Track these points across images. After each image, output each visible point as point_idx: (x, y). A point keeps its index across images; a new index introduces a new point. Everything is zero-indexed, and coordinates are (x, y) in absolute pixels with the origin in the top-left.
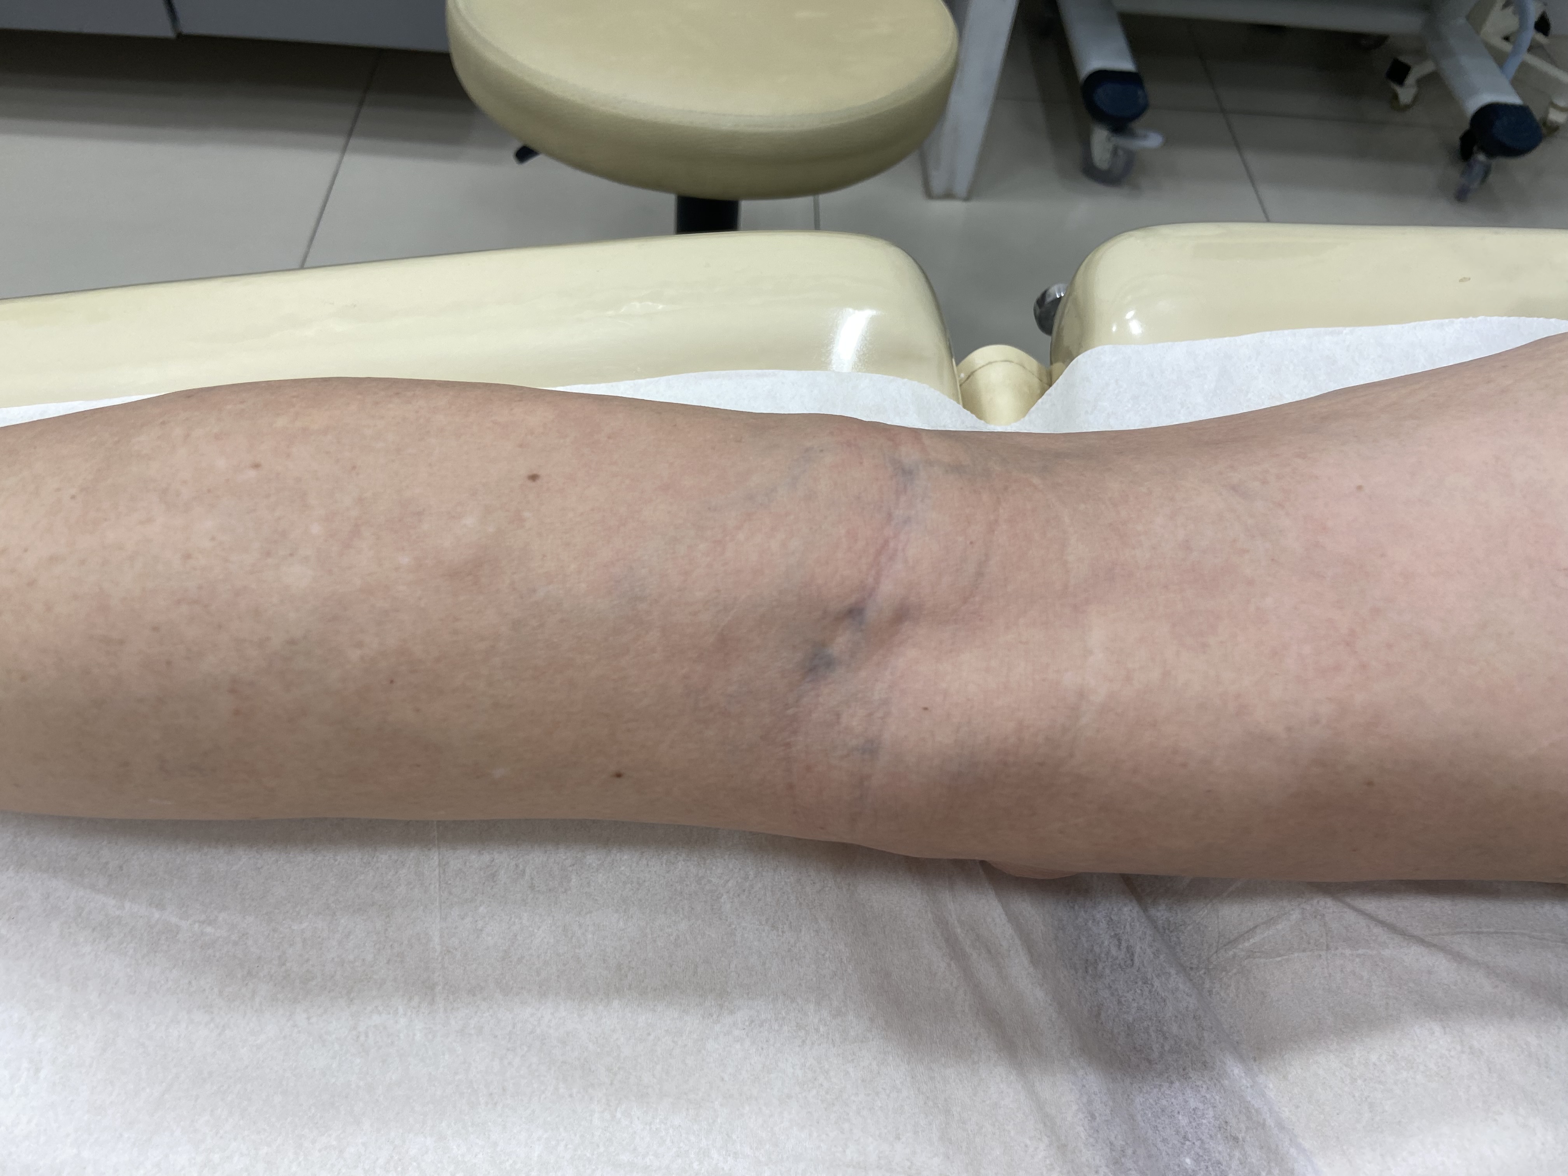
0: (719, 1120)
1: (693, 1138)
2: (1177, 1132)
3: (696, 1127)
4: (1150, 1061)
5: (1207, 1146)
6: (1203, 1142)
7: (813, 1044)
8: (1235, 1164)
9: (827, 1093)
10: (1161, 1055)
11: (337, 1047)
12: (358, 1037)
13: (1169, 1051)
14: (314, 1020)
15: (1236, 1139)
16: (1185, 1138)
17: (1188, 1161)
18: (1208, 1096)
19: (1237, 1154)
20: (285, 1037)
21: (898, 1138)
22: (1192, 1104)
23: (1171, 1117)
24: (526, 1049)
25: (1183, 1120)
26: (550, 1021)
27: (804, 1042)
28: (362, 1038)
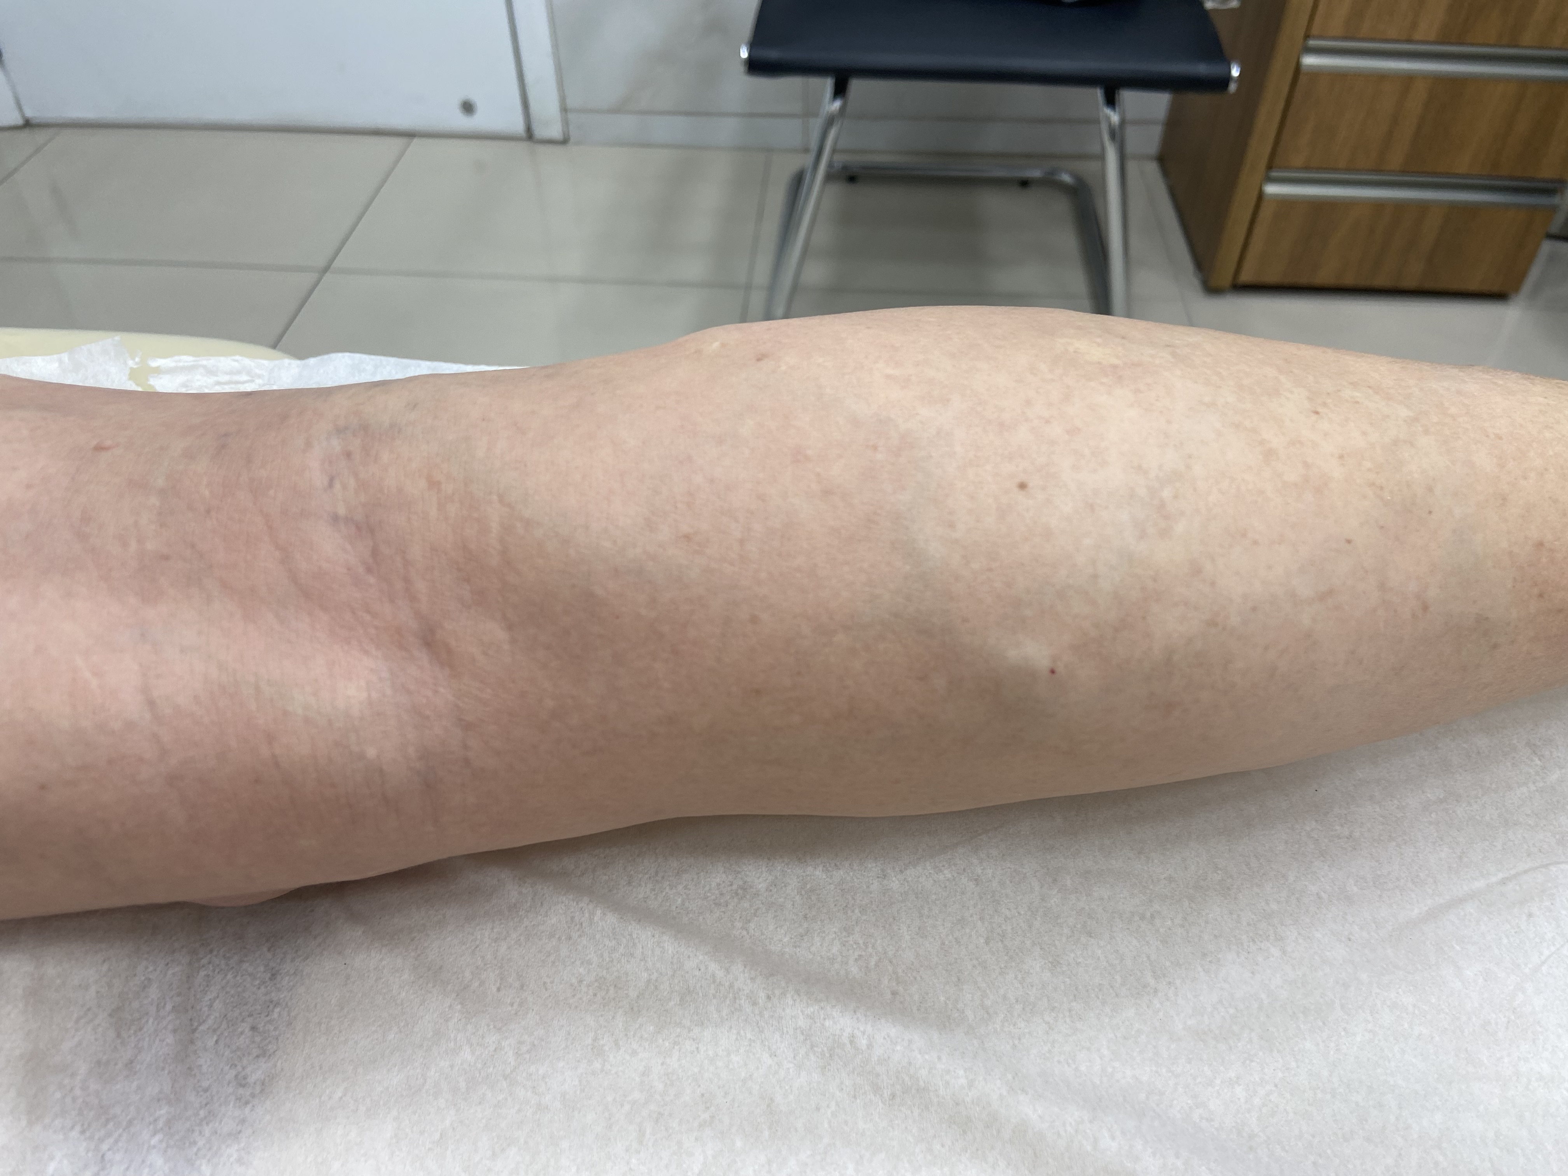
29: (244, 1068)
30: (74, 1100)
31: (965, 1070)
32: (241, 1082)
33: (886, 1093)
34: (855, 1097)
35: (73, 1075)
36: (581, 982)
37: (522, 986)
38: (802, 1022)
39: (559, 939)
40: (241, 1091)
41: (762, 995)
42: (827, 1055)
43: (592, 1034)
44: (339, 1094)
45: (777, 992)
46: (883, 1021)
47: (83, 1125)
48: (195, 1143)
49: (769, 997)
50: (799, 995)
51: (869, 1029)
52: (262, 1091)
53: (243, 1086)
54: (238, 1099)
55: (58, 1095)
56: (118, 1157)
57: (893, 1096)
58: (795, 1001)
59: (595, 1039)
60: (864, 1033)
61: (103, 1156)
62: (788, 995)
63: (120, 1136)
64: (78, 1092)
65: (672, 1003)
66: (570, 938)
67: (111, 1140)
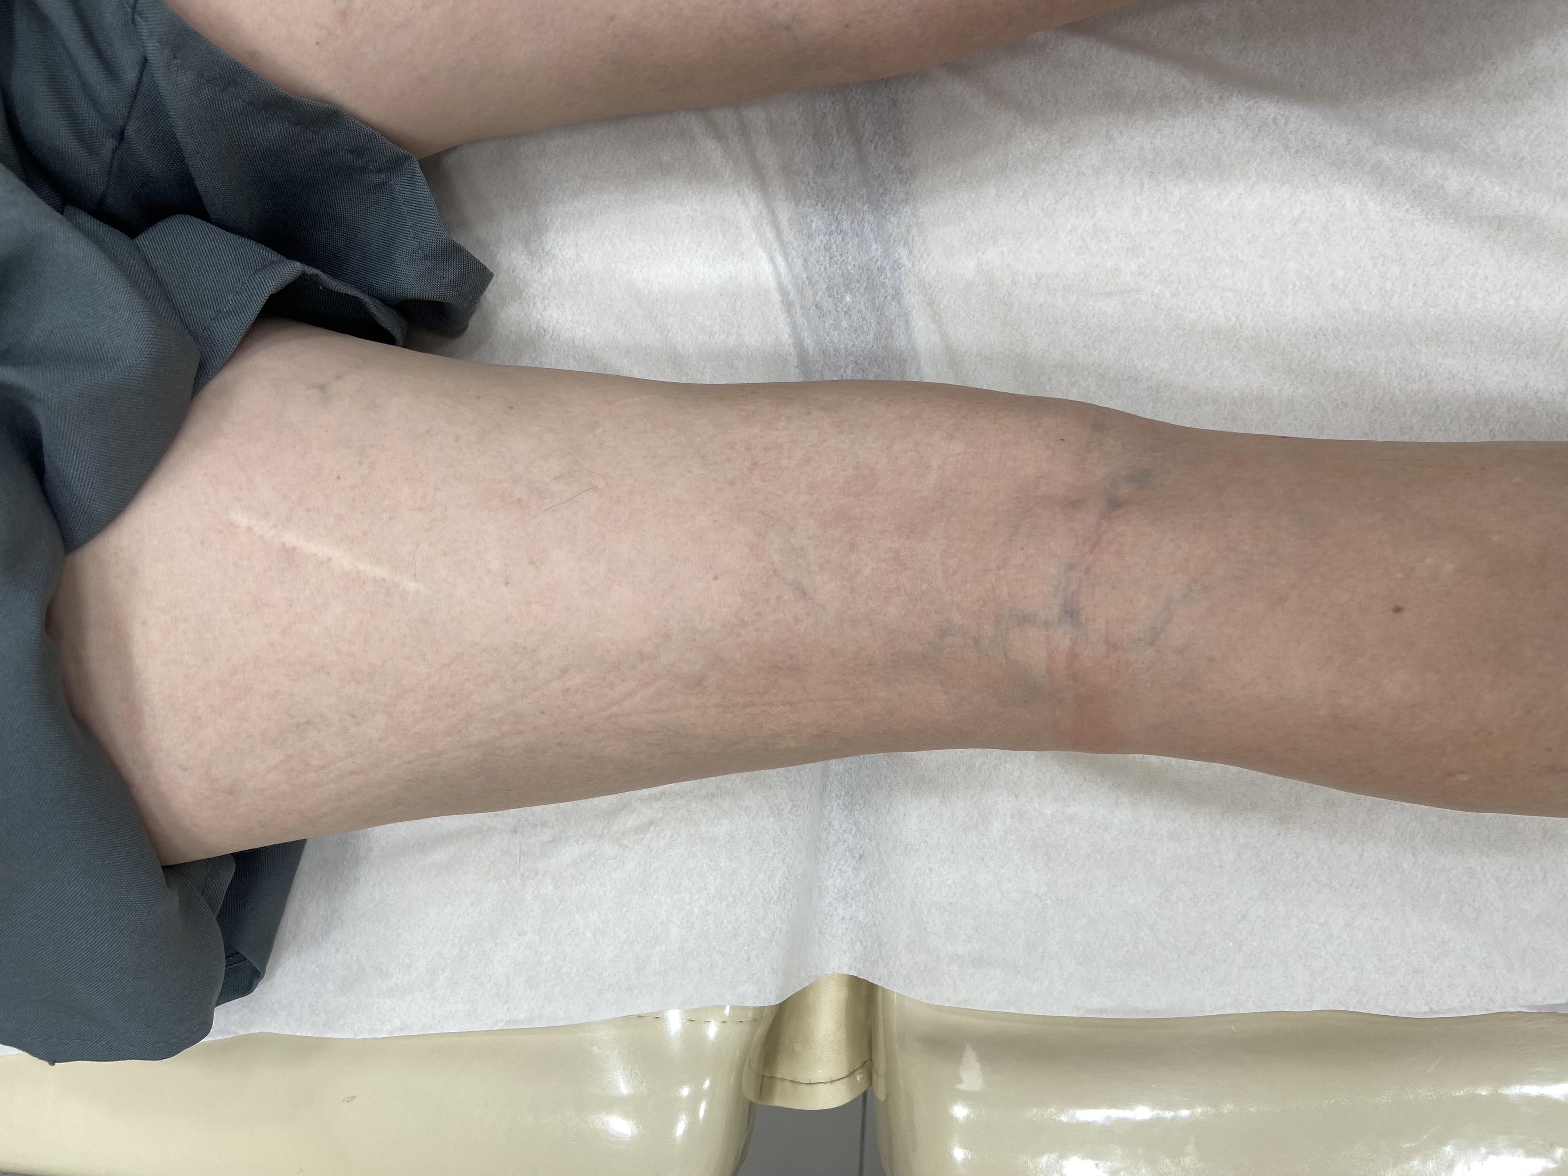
0: (1162, 317)
1: (1182, 304)
2: (850, 316)
3: (1179, 312)
4: (856, 362)
5: (834, 307)
6: (836, 310)
7: (1093, 364)
8: (820, 293)
9: (1086, 333)
10: (847, 367)
11: (1441, 370)
12: (1426, 375)
13: (842, 367)
14: (1461, 389)
15: (817, 307)
16: (846, 313)
17: (848, 299)
18: (826, 335)
19: (818, 299)
20: (1480, 378)
21: (1041, 306)
22: (836, 333)
23: (851, 326)
24: (1302, 362)
25: (845, 324)
26: (1285, 384)
27: (1100, 366)
28: (1423, 374)
29: (898, 163)
30: (812, 189)
31: (1347, 134)
32: (899, 170)
33: (1293, 151)
34: (1272, 154)
35: (806, 175)
36: (1094, 95)
37: (1056, 101)
38: (1242, 112)
39: (1076, 68)
40: (901, 176)
41: (1216, 96)
42: (1257, 130)
43: (1105, 129)
44: (959, 174)
45: (1227, 94)
46: (1296, 106)
47: (822, 203)
48: (883, 207)
49: (1221, 98)
50: (1241, 95)
51: (1287, 113)
52: (911, 175)
53: (902, 173)
54: (901, 181)
55: (803, 188)
56: (844, 217)
57: (1297, 152)
58: (1238, 99)
59: (1107, 131)
60: (1282, 116)
61: (837, 217)
62: (1234, 96)
63: (841, 206)
64: (812, 184)
65: (1154, 105)
66: (1083, 66)
67: (838, 208)
